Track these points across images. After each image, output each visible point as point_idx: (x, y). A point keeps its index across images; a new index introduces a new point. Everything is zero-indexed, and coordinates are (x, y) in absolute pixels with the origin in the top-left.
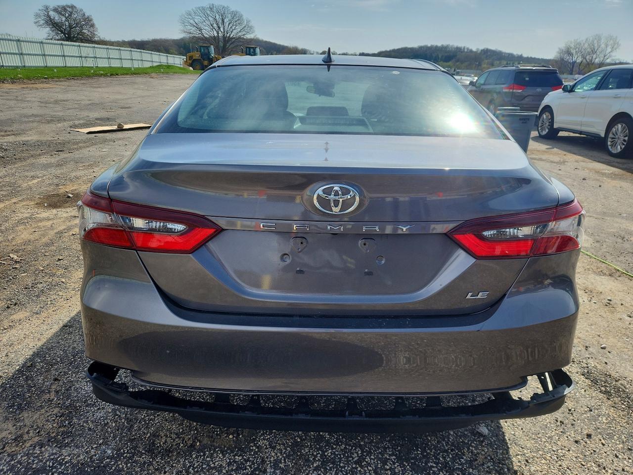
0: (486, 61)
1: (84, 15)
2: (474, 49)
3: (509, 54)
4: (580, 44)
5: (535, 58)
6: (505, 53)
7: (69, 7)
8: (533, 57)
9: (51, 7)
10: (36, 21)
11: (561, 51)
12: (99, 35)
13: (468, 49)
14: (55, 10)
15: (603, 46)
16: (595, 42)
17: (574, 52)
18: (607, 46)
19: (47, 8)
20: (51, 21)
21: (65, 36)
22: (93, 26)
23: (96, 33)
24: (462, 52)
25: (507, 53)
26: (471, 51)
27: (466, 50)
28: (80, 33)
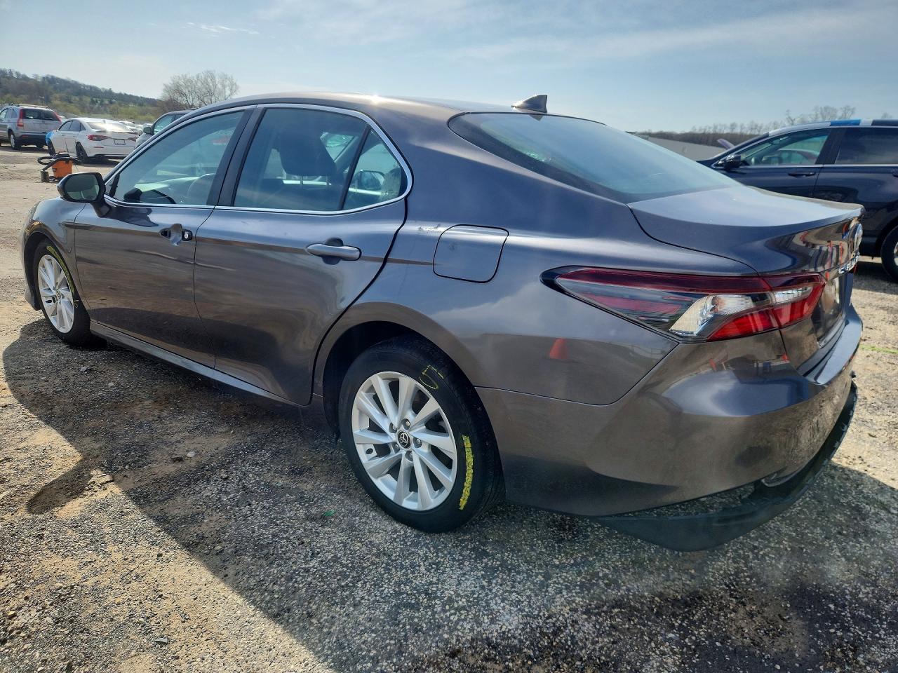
0: (57, 95)
2: (30, 75)
3: (91, 87)
4: (190, 81)
5: (131, 96)
6: (84, 86)
8: (128, 94)
11: (167, 89)
13: (18, 74)
15: (219, 86)
16: (209, 80)
17: (185, 91)
18: (224, 87)
24: (8, 78)
25: (87, 86)
26: (25, 78)
27: (15, 76)
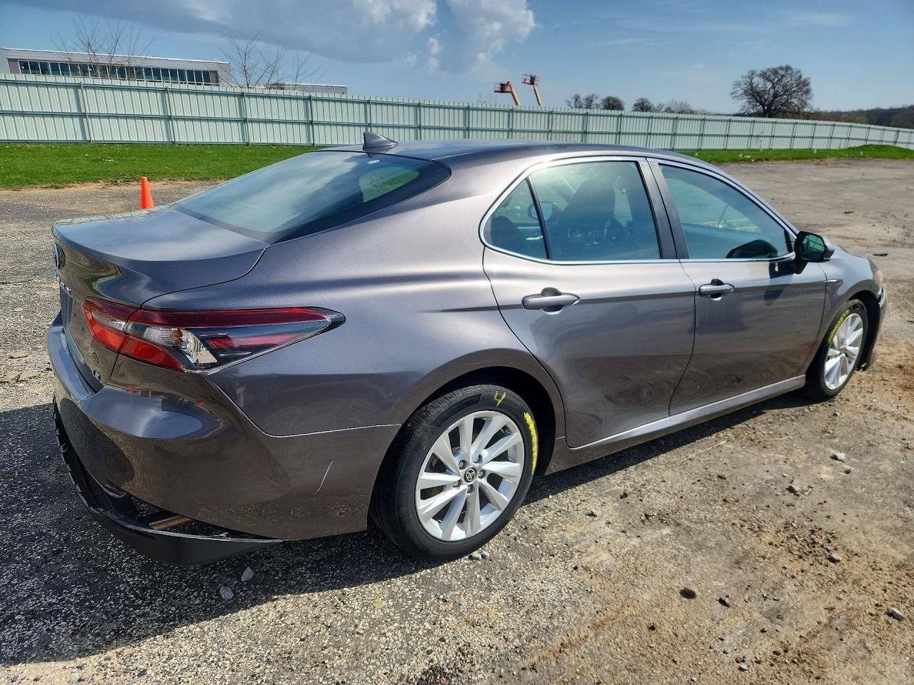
1: (800, 77)
7: (781, 68)
9: (758, 72)
10: (733, 91)
12: (812, 104)
14: (764, 75)
19: (753, 73)
20: (752, 90)
21: (764, 108)
22: (807, 92)
23: (808, 102)
28: (787, 103)
